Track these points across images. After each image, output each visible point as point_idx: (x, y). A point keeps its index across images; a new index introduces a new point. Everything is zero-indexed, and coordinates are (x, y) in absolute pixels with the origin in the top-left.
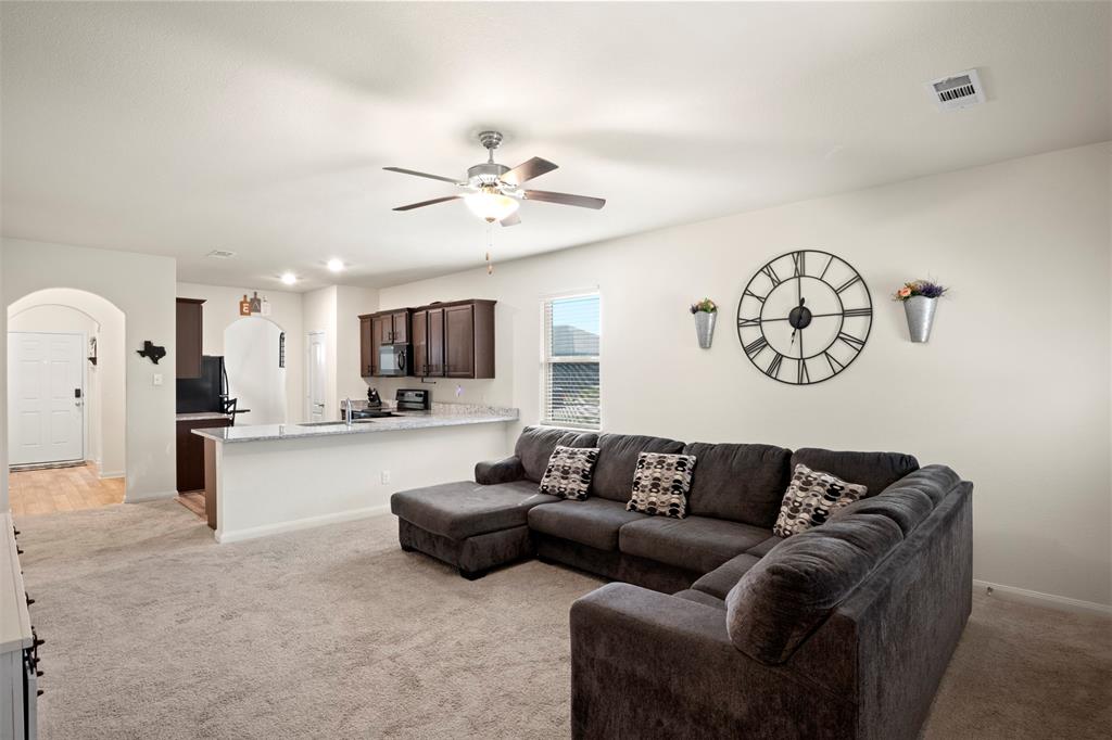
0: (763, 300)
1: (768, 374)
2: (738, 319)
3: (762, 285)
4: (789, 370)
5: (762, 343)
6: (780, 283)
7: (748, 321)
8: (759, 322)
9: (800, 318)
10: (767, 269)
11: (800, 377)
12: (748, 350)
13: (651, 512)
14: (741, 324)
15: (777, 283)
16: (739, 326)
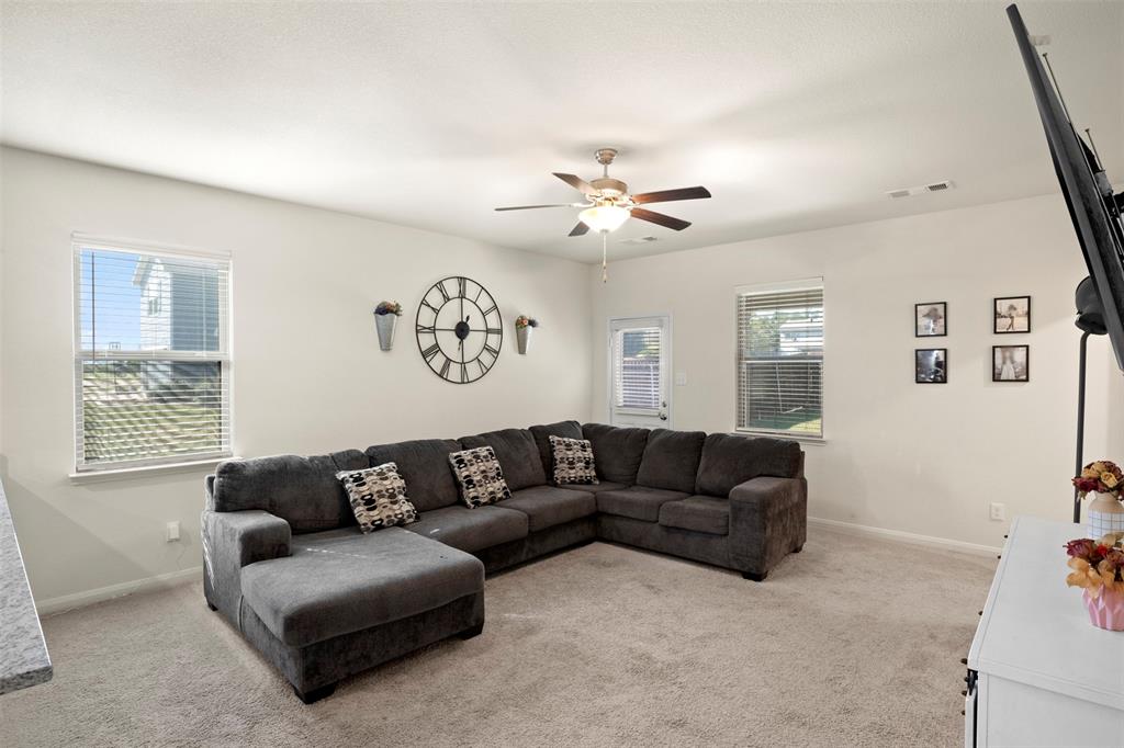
0: (437, 311)
1: (441, 376)
2: (417, 325)
3: (435, 298)
4: (454, 372)
5: (436, 348)
6: (449, 300)
7: (425, 328)
8: (433, 330)
9: (462, 330)
10: (439, 285)
11: (462, 378)
12: (424, 355)
13: (493, 501)
14: (419, 330)
15: (447, 299)
16: (417, 332)
